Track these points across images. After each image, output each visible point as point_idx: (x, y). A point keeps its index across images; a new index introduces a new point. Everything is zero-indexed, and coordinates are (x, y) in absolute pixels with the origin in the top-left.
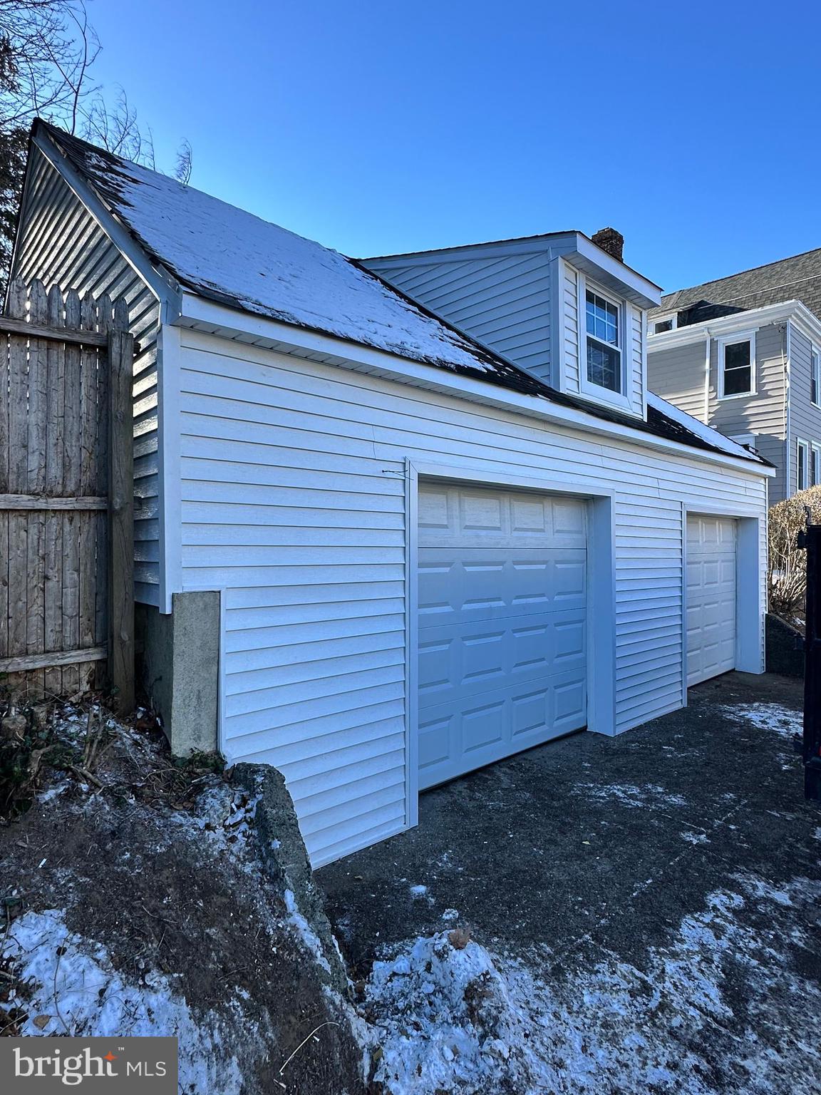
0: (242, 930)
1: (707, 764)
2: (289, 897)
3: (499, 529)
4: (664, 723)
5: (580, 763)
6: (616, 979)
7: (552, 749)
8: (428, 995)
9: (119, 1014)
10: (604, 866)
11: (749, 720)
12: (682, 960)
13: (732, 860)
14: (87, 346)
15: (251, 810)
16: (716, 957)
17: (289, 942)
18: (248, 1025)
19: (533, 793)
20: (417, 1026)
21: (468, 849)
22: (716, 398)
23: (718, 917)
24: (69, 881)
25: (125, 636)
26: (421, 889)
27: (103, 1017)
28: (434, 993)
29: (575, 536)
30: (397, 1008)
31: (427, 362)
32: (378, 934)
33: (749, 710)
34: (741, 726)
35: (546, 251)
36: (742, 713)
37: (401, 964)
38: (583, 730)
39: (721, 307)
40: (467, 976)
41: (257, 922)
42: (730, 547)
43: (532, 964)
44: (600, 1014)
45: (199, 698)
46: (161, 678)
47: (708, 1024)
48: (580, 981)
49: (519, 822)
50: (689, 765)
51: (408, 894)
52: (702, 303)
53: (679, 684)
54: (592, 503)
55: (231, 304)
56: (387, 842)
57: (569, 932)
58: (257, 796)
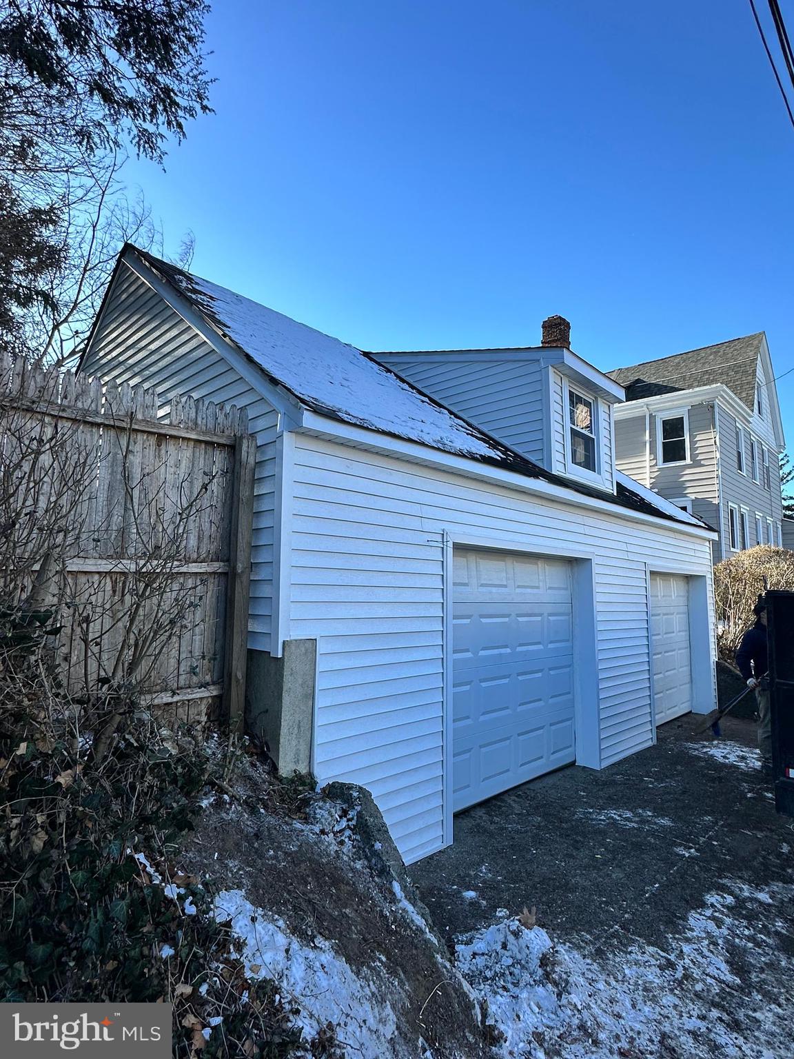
0: (366, 911)
1: (684, 793)
2: (396, 887)
3: (505, 586)
4: (640, 758)
5: (577, 792)
6: (646, 957)
7: (550, 781)
8: (508, 967)
9: (303, 967)
10: (617, 875)
11: (712, 756)
12: (694, 943)
13: (719, 868)
14: (219, 445)
15: (352, 819)
16: (720, 941)
17: (404, 922)
18: (391, 980)
19: (543, 817)
20: (505, 988)
21: (502, 862)
22: (656, 465)
23: (716, 912)
24: (239, 869)
25: (240, 675)
26: (470, 894)
27: (294, 968)
28: (513, 965)
29: (563, 592)
30: (486, 977)
31: (462, 455)
32: (447, 928)
33: (710, 747)
34: (706, 761)
35: (539, 360)
36: (705, 750)
37: (479, 946)
38: (573, 764)
39: (656, 385)
40: (540, 948)
41: (375, 906)
42: (683, 601)
43: (579, 948)
44: (640, 982)
45: (299, 727)
46: (267, 711)
47: (723, 989)
48: (619, 959)
49: (538, 841)
50: (669, 793)
51: (462, 899)
52: (638, 381)
53: (649, 724)
54: (575, 564)
55: (331, 415)
56: (431, 857)
57: (602, 923)
58: (356, 808)
